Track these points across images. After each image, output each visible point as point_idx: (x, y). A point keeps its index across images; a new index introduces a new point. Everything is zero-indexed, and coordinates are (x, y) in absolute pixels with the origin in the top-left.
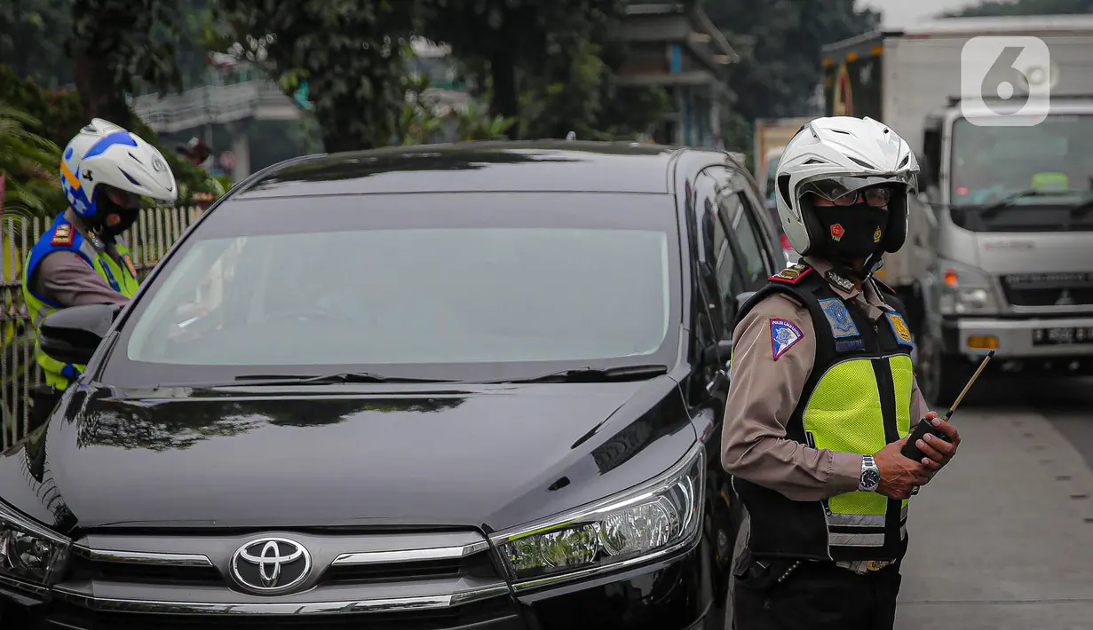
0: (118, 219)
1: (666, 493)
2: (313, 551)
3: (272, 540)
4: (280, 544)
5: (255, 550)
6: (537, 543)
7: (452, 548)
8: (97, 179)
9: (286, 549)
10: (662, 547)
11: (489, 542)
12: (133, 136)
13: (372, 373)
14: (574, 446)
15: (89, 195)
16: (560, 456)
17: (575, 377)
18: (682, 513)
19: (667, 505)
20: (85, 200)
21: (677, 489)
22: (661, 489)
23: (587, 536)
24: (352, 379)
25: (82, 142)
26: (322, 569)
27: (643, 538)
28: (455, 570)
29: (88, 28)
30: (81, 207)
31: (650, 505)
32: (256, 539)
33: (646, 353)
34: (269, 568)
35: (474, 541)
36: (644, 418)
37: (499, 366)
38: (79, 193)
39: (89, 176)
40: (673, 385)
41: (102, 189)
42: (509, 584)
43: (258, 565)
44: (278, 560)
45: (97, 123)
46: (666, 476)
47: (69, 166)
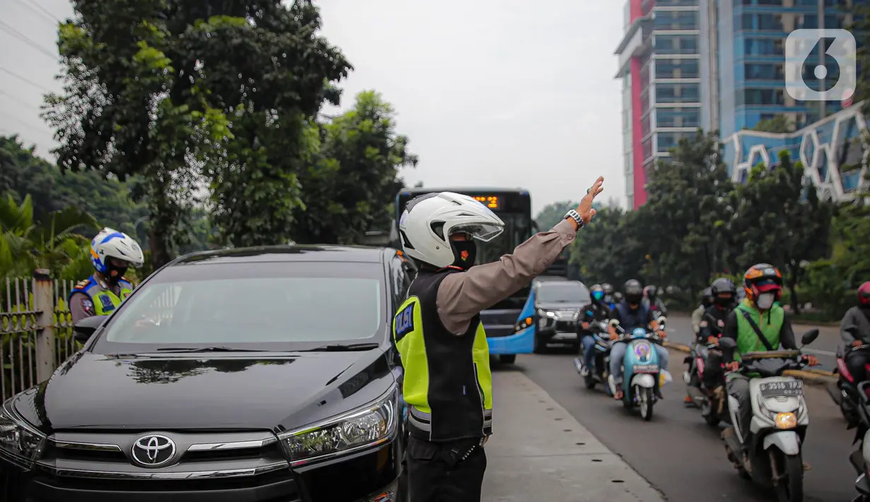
0: (117, 273)
1: (378, 410)
2: (177, 443)
3: (154, 437)
4: (158, 438)
5: (144, 442)
6: (306, 438)
7: (256, 441)
8: (106, 253)
9: (162, 441)
10: (376, 439)
11: (278, 438)
12: (123, 234)
13: (226, 347)
14: (328, 384)
15: (102, 261)
16: (320, 389)
17: (331, 349)
18: (386, 421)
19: (378, 416)
20: (101, 265)
21: (384, 407)
22: (373, 408)
23: (334, 434)
24: (216, 350)
25: (100, 237)
26: (181, 454)
27: (365, 435)
28: (258, 453)
29: (155, 223)
30: (99, 267)
31: (369, 416)
32: (145, 436)
33: (367, 338)
34: (152, 452)
35: (268, 438)
36: (365, 371)
37: (292, 344)
38: (98, 261)
39: (102, 253)
40: (382, 353)
41: (109, 259)
42: (288, 462)
43: (146, 451)
44: (157, 448)
45: (107, 229)
46: (378, 401)
47: (94, 248)
